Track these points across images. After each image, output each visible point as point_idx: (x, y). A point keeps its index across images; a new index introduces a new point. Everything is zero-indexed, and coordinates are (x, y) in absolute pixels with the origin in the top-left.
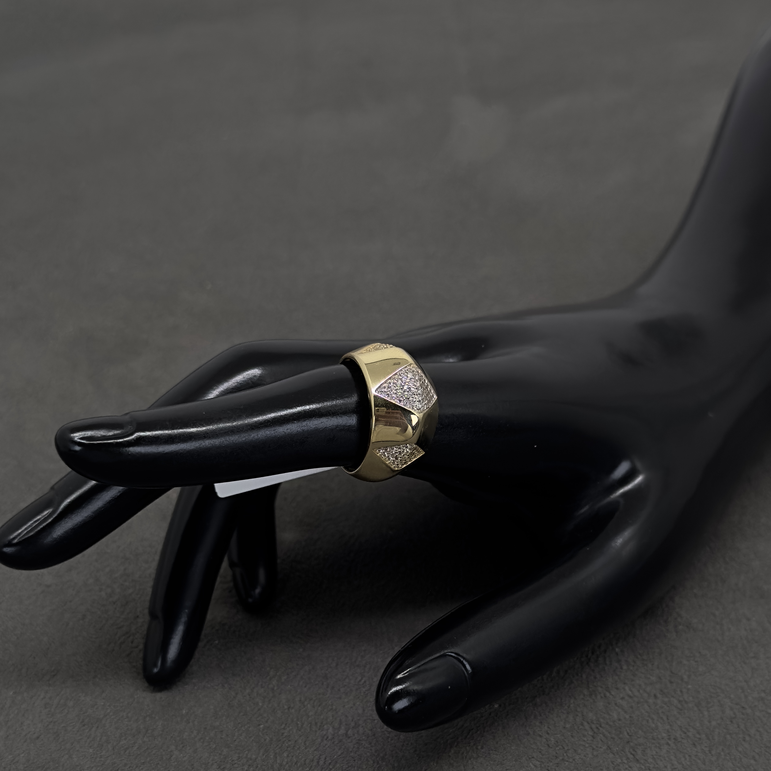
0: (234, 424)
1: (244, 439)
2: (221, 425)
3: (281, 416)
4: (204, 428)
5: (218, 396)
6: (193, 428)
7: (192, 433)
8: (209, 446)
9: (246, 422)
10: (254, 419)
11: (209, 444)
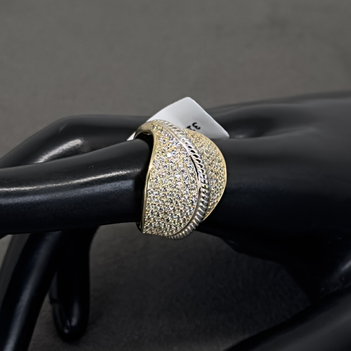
0: (60, 184)
1: (67, 197)
2: (49, 186)
3: (99, 179)
4: (35, 187)
5: (47, 161)
6: (26, 186)
7: (25, 190)
8: (39, 201)
9: (70, 183)
10: (76, 181)
11: (39, 200)
